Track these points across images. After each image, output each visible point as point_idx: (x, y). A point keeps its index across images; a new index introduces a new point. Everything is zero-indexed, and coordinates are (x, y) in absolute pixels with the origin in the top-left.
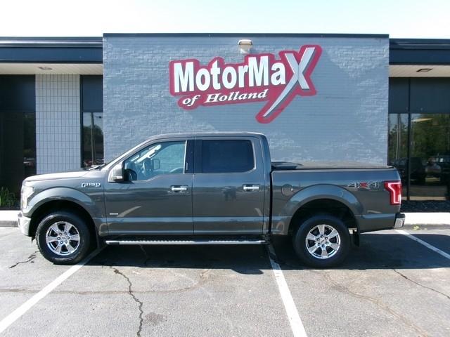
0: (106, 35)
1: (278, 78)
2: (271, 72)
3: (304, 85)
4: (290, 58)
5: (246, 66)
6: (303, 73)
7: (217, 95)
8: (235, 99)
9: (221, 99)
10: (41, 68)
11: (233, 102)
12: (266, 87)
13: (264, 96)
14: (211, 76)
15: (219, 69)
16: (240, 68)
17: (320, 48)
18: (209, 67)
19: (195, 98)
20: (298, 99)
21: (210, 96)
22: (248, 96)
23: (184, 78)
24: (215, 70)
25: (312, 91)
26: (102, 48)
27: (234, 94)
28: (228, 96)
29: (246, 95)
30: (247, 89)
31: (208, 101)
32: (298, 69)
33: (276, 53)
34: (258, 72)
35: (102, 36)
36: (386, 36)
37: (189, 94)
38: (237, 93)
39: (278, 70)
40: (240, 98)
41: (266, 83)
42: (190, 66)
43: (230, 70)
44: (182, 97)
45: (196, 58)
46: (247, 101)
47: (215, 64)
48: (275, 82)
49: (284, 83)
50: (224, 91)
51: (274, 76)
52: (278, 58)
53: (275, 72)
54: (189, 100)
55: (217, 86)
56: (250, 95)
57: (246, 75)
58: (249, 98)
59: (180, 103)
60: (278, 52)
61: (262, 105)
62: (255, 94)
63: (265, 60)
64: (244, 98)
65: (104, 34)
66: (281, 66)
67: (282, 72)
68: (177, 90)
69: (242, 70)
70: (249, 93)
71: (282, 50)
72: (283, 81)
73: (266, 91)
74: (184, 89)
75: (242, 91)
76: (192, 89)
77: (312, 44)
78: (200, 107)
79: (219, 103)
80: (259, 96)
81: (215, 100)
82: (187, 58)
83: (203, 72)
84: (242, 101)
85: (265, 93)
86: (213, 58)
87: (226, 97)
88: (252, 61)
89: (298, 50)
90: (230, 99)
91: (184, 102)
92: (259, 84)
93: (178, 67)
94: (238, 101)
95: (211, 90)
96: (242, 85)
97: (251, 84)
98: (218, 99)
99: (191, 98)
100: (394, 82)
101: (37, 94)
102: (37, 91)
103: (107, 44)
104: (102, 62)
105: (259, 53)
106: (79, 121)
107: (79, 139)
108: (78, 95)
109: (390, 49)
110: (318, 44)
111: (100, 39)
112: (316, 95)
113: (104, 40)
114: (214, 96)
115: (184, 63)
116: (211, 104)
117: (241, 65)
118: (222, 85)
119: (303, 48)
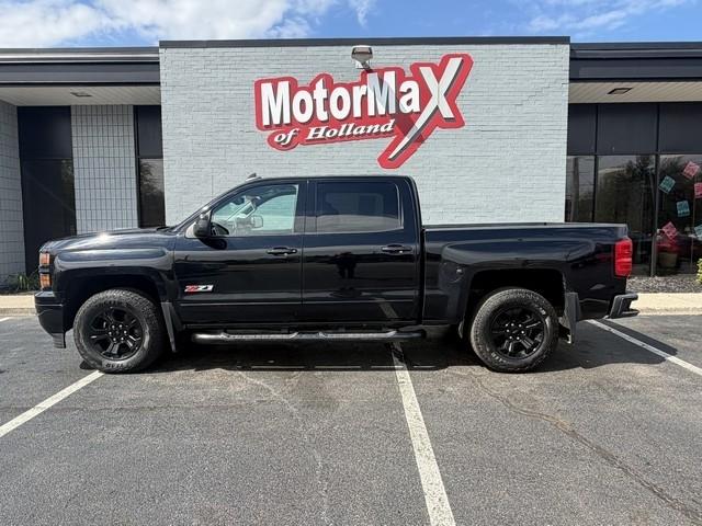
0: (165, 44)
1: (409, 102)
2: (399, 95)
3: (447, 113)
4: (427, 73)
5: (364, 87)
6: (445, 94)
7: (323, 129)
8: (348, 133)
9: (328, 134)
10: (75, 94)
11: (344, 138)
12: (392, 116)
13: (389, 129)
14: (314, 101)
15: (325, 90)
16: (356, 89)
17: (469, 58)
18: (311, 89)
19: (291, 133)
20: (438, 132)
21: (312, 130)
22: (366, 129)
23: (277, 105)
24: (320, 92)
26: (158, 63)
27: (347, 127)
28: (339, 130)
29: (363, 128)
30: (365, 119)
31: (310, 137)
32: (438, 89)
33: (406, 66)
34: (380, 94)
35: (157, 45)
36: (564, 40)
37: (283, 128)
38: (351, 126)
39: (409, 90)
40: (355, 132)
41: (392, 110)
42: (284, 87)
43: (341, 92)
44: (273, 132)
45: (292, 75)
46: (365, 136)
47: (320, 84)
48: (406, 109)
49: (418, 110)
50: (332, 122)
51: (404, 100)
52: (409, 74)
53: (404, 93)
54: (284, 137)
55: (323, 116)
56: (370, 128)
57: (364, 98)
58: (369, 131)
59: (270, 140)
60: (409, 65)
61: (390, 140)
62: (377, 126)
63: (390, 78)
64: (361, 132)
65: (161, 42)
66: (414, 85)
67: (415, 95)
68: (266, 122)
69: (358, 92)
70: (368, 125)
71: (415, 61)
72: (415, 107)
73: (392, 121)
74: (276, 121)
75: (359, 122)
76: (287, 120)
77: (459, 53)
78: (299, 147)
79: (325, 140)
80: (383, 130)
81: (320, 135)
82: (278, 76)
83: (302, 95)
84: (358, 137)
85: (390, 124)
86: (316, 75)
87: (335, 131)
88: (373, 78)
89: (438, 62)
90: (341, 134)
91: (276, 139)
92: (382, 111)
93: (267, 89)
94: (352, 137)
95: (314, 120)
96: (357, 113)
97: (371, 112)
98: (324, 135)
99: (287, 133)
100: (576, 110)
101: (74, 134)
102: (74, 129)
103: (165, 56)
104: (158, 84)
105: (382, 66)
106: (134, 170)
107: (135, 196)
108: (132, 134)
109: (571, 59)
110: (466, 52)
111: (155, 50)
112: (464, 128)
113: (160, 50)
114: (318, 130)
115: (275, 83)
116: (315, 141)
117: (356, 84)
118: (330, 114)
119: (446, 60)
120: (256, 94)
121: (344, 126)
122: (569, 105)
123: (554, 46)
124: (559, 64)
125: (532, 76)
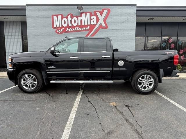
0: (27, 5)
1: (93, 22)
2: (91, 19)
3: (103, 24)
4: (98, 14)
5: (81, 17)
6: (103, 20)
7: (70, 28)
8: (77, 30)
9: (72, 30)
10: (4, 18)
11: (76, 31)
12: (89, 25)
13: (88, 29)
14: (68, 21)
15: (71, 18)
16: (79, 18)
18: (67, 18)
19: (62, 30)
20: (101, 30)
21: (67, 29)
22: (82, 29)
23: (58, 22)
25: (106, 27)
26: (26, 10)
28: (75, 29)
29: (81, 28)
30: (82, 26)
31: (67, 31)
32: (101, 18)
33: (93, 12)
34: (86, 19)
35: (25, 5)
36: (135, 5)
37: (59, 28)
38: (78, 28)
39: (93, 18)
40: (79, 30)
41: (89, 24)
42: (60, 17)
43: (75, 18)
44: (57, 29)
45: (62, 14)
46: (82, 31)
47: (69, 16)
48: (92, 23)
50: (73, 27)
51: (92, 21)
52: (93, 14)
53: (92, 19)
54: (60, 30)
55: (70, 25)
56: (83, 28)
57: (81, 20)
58: (83, 29)
59: (56, 31)
60: (93, 11)
61: (88, 32)
62: (85, 28)
63: (88, 15)
64: (81, 29)
66: (94, 17)
67: (95, 20)
68: (55, 26)
69: (80, 18)
70: (82, 28)
71: (95, 10)
72: (95, 23)
73: (89, 27)
74: (58, 26)
75: (80, 27)
76: (61, 26)
77: (107, 8)
78: (64, 33)
79: (71, 32)
80: (86, 29)
81: (70, 30)
82: (58, 14)
83: (65, 19)
85: (88, 28)
86: (68, 14)
87: (74, 29)
88: (84, 15)
89: (101, 11)
90: (75, 30)
91: (58, 31)
92: (86, 24)
93: (55, 17)
94: (78, 31)
95: (68, 26)
96: (79, 24)
97: (83, 24)
98: (71, 30)
99: (61, 29)
100: (138, 24)
101: (5, 29)
102: (5, 28)
103: (27, 8)
104: (26, 15)
105: (86, 12)
106: (21, 39)
107: (21, 46)
108: (20, 29)
109: (137, 10)
110: (109, 8)
111: (24, 6)
112: (108, 29)
113: (26, 6)
114: (69, 29)
115: (57, 16)
116: (68, 32)
117: (79, 17)
118: (72, 25)
119: (103, 10)
120: (52, 19)
121: (76, 28)
122: (136, 23)
123: (132, 7)
124: (134, 12)
125: (126, 15)
